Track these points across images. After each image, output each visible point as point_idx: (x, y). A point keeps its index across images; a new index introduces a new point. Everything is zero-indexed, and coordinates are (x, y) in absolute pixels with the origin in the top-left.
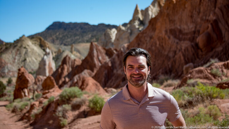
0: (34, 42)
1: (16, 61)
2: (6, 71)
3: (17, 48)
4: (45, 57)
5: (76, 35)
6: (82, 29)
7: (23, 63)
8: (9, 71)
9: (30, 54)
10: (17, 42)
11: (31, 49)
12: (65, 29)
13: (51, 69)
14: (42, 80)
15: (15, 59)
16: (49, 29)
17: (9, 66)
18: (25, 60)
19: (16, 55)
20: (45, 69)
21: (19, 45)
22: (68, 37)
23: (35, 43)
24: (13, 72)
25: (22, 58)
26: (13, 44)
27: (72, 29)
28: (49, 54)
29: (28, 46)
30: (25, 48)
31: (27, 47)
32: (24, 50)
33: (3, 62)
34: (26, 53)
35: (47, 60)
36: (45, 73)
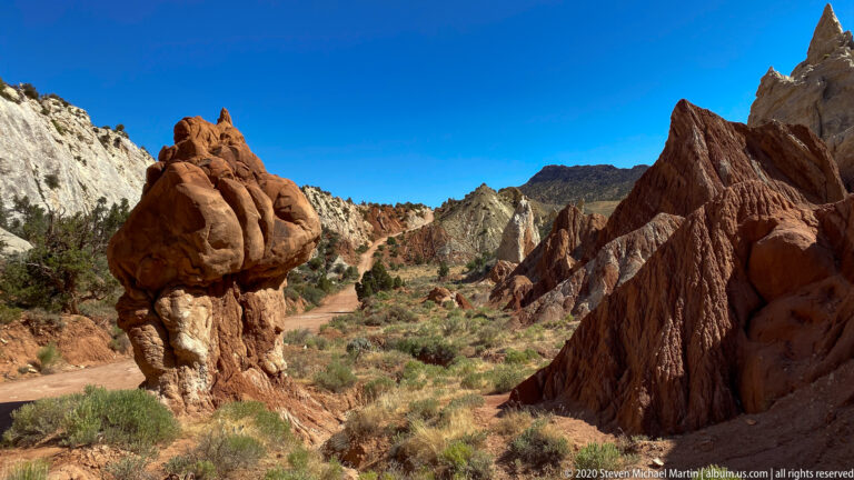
0: (503, 197)
1: (468, 233)
2: (448, 252)
3: (471, 208)
4: (517, 218)
5: (586, 189)
6: (599, 177)
7: (480, 237)
8: (453, 252)
9: (494, 220)
10: (470, 197)
11: (496, 210)
12: (566, 180)
13: (528, 243)
14: (508, 270)
15: (466, 230)
16: (534, 180)
17: (454, 241)
18: (485, 231)
19: (468, 223)
20: (516, 246)
21: (474, 203)
22: (571, 193)
24: (459, 254)
25: (479, 229)
26: (464, 201)
27: (579, 179)
28: (526, 209)
29: (491, 204)
30: (484, 208)
31: (489, 207)
32: (484, 212)
33: (443, 233)
34: (486, 218)
35: (521, 224)
36: (517, 255)
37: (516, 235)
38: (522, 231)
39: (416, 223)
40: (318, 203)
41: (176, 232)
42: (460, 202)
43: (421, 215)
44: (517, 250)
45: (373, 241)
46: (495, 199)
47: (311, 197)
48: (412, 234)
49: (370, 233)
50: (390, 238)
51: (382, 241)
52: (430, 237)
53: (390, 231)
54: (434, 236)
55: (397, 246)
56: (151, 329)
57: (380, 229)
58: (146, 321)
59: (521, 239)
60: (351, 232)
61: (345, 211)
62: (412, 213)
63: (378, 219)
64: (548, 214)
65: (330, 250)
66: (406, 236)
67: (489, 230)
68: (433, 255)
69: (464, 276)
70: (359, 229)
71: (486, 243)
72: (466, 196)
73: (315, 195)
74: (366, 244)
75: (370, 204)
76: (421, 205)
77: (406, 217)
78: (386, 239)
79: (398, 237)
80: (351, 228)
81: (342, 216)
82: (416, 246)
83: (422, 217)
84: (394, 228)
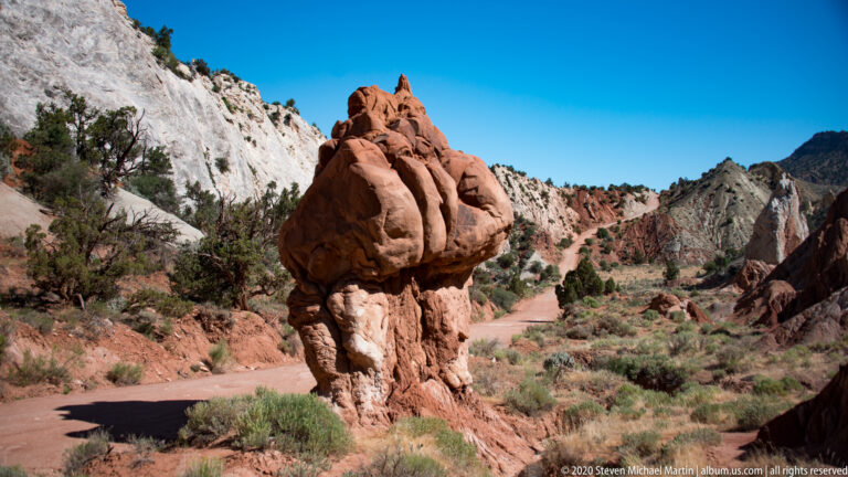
0: (754, 177)
1: (706, 224)
2: (677, 248)
3: (709, 190)
4: (775, 203)
7: (723, 230)
8: (685, 249)
9: (742, 207)
10: (710, 175)
11: (746, 193)
13: (791, 237)
14: (761, 273)
15: (703, 219)
17: (686, 235)
18: (729, 221)
19: (705, 210)
20: (773, 241)
21: (715, 183)
23: (758, 179)
24: (694, 251)
25: (721, 218)
26: (701, 181)
28: (789, 191)
29: (738, 185)
30: (729, 191)
31: (735, 189)
32: (728, 196)
33: (671, 224)
34: (731, 204)
35: (780, 211)
36: (775, 253)
37: (774, 226)
38: (782, 220)
39: (634, 210)
40: (510, 185)
41: (350, 219)
42: (694, 183)
43: (642, 200)
44: (775, 247)
45: (579, 233)
46: (744, 179)
47: (503, 179)
48: (630, 224)
49: (575, 223)
50: (600, 230)
51: (590, 233)
52: (654, 229)
53: (601, 220)
54: (659, 227)
55: (610, 240)
56: (323, 328)
57: (587, 218)
58: (317, 319)
59: (780, 233)
60: (551, 221)
61: (544, 195)
62: (629, 198)
63: (586, 206)
64: (820, 198)
65: (524, 244)
66: (622, 227)
67: (735, 220)
68: (658, 252)
69: (700, 280)
70: (561, 218)
71: (731, 238)
72: (704, 175)
73: (507, 176)
74: (570, 236)
75: (575, 186)
76: (641, 187)
77: (622, 203)
78: (595, 231)
79: (611, 228)
80: (552, 216)
81: (541, 202)
82: (635, 241)
83: (644, 202)
84: (606, 216)
